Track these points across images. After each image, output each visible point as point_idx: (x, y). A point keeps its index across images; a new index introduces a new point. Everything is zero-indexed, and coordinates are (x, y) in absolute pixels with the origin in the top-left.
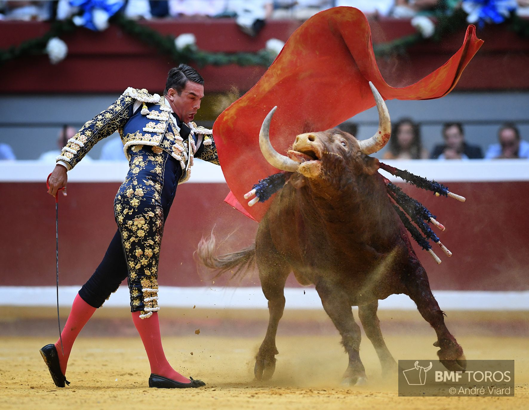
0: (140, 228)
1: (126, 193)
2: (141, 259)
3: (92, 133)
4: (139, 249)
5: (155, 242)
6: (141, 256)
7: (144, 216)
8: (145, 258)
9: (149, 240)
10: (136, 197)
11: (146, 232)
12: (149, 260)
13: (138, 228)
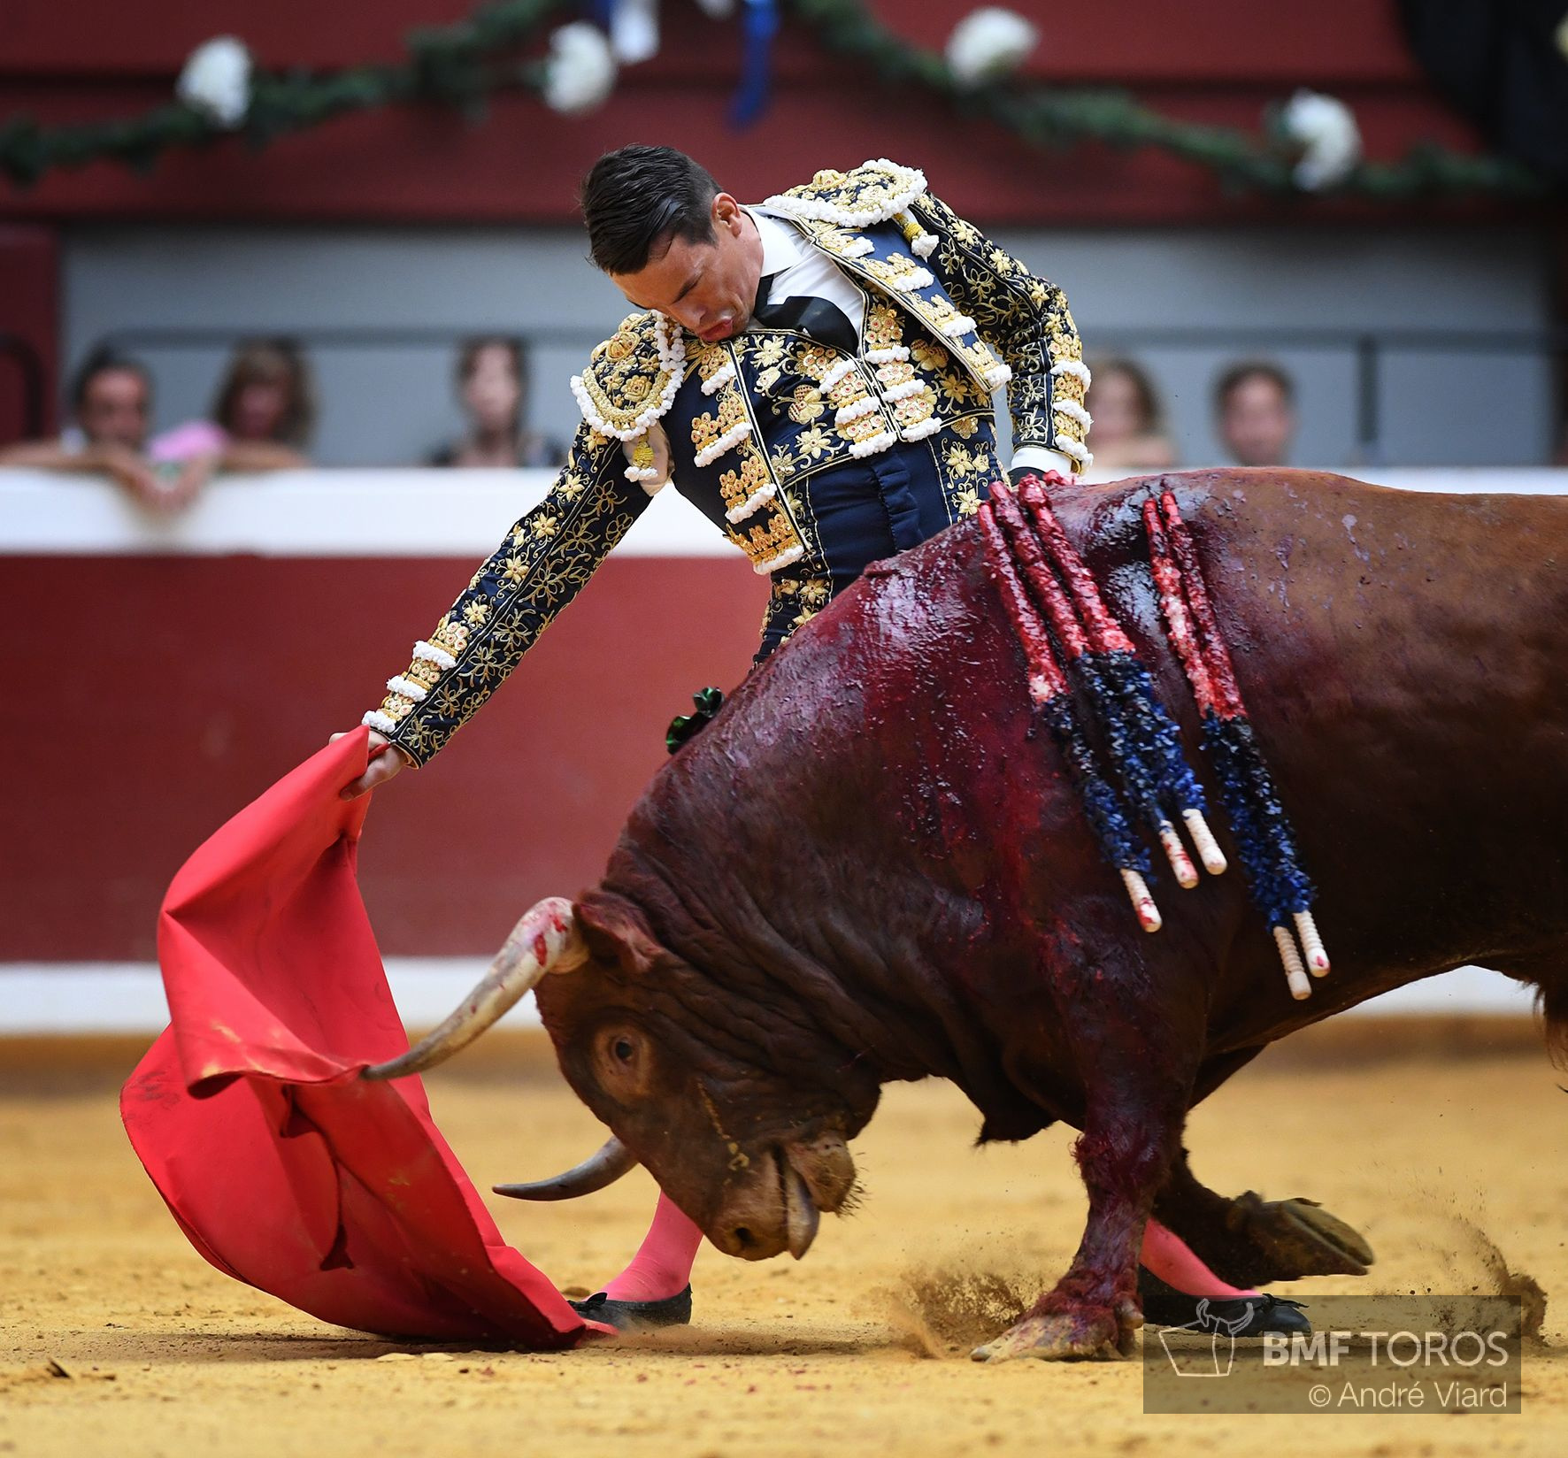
3: (488, 610)
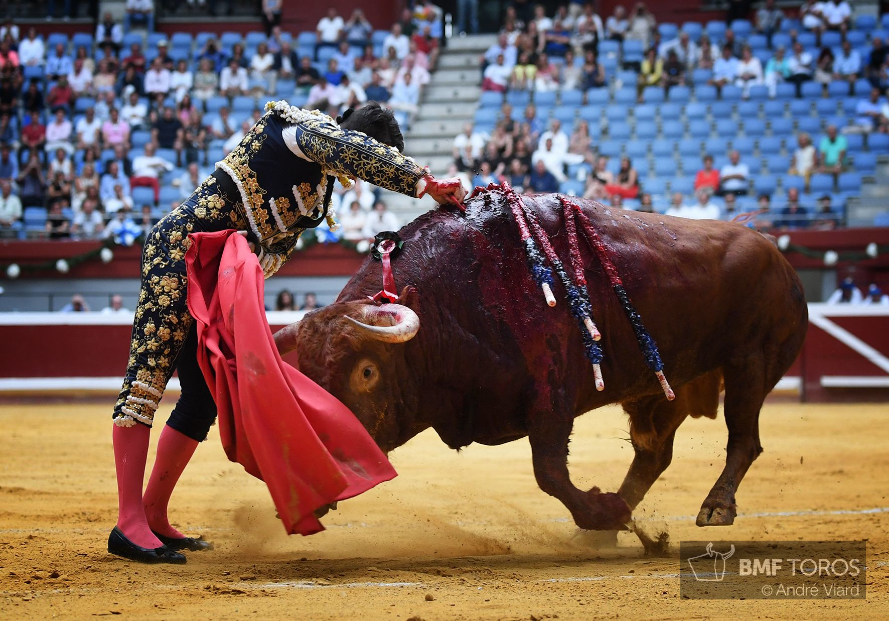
0: (165, 292)
1: (170, 236)
2: (149, 340)
4: (152, 323)
5: (180, 322)
6: (150, 335)
7: (180, 279)
8: (155, 339)
9: (172, 314)
10: (181, 247)
11: (172, 301)
12: (161, 345)
13: (163, 291)
